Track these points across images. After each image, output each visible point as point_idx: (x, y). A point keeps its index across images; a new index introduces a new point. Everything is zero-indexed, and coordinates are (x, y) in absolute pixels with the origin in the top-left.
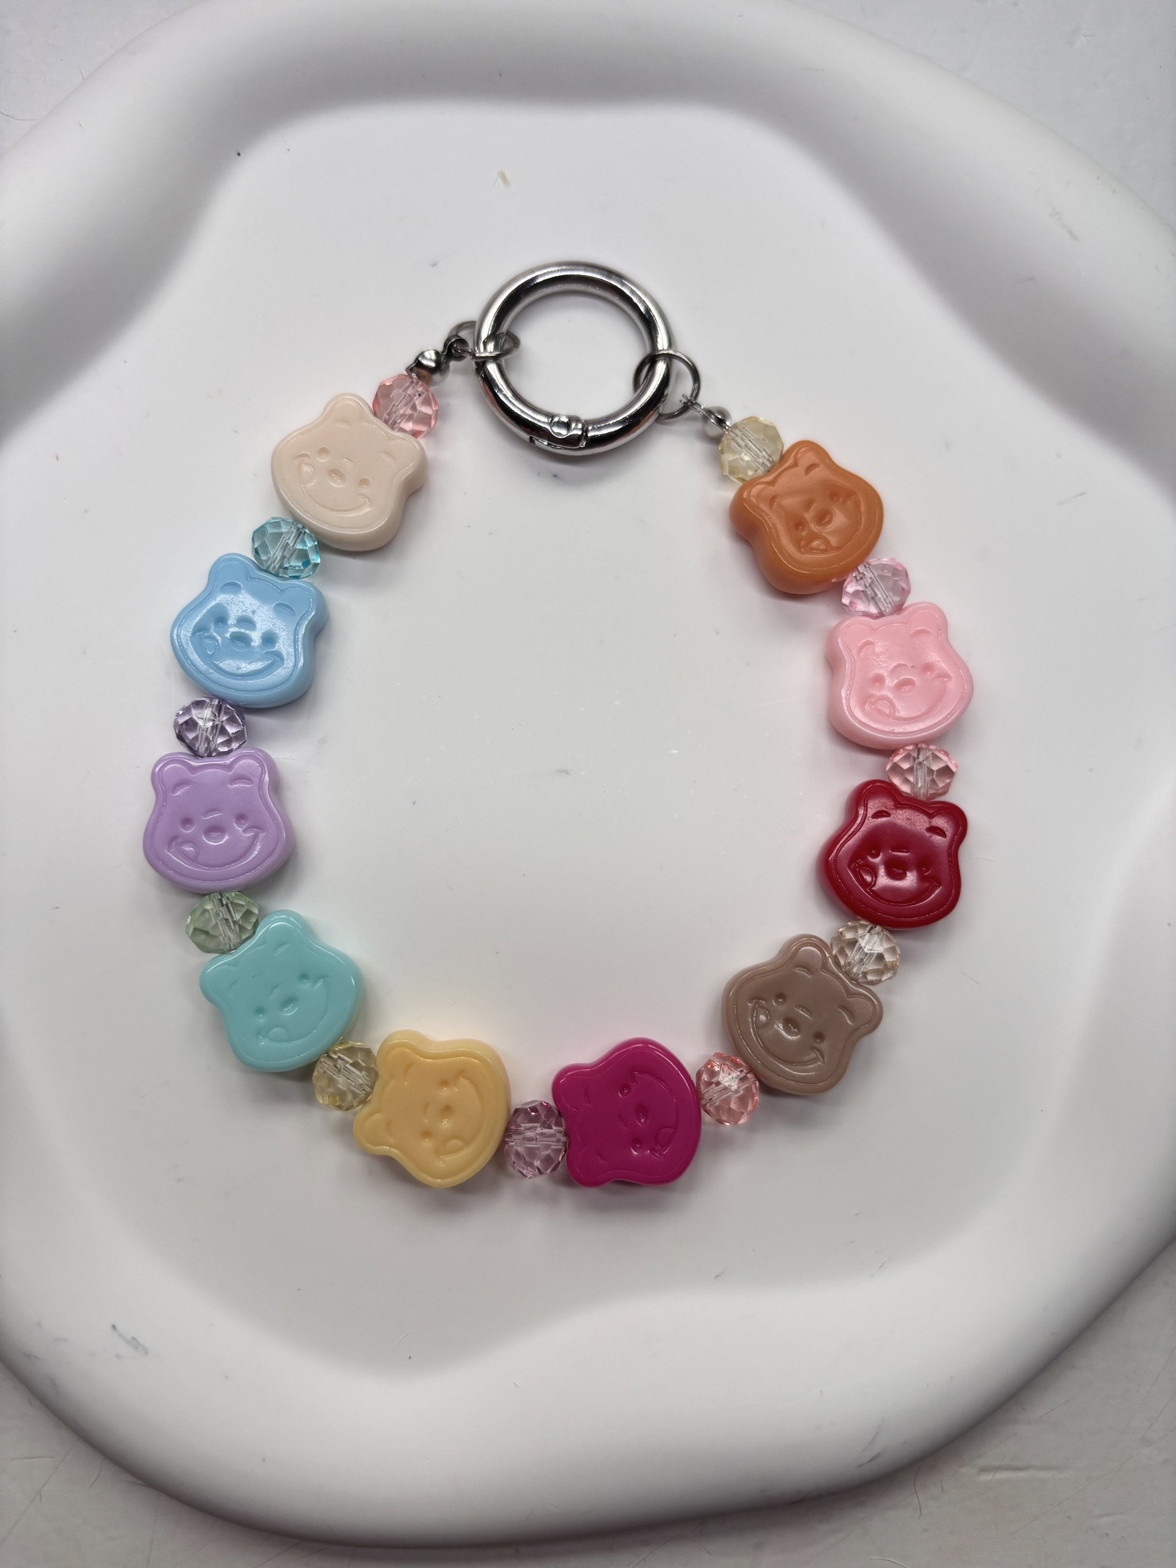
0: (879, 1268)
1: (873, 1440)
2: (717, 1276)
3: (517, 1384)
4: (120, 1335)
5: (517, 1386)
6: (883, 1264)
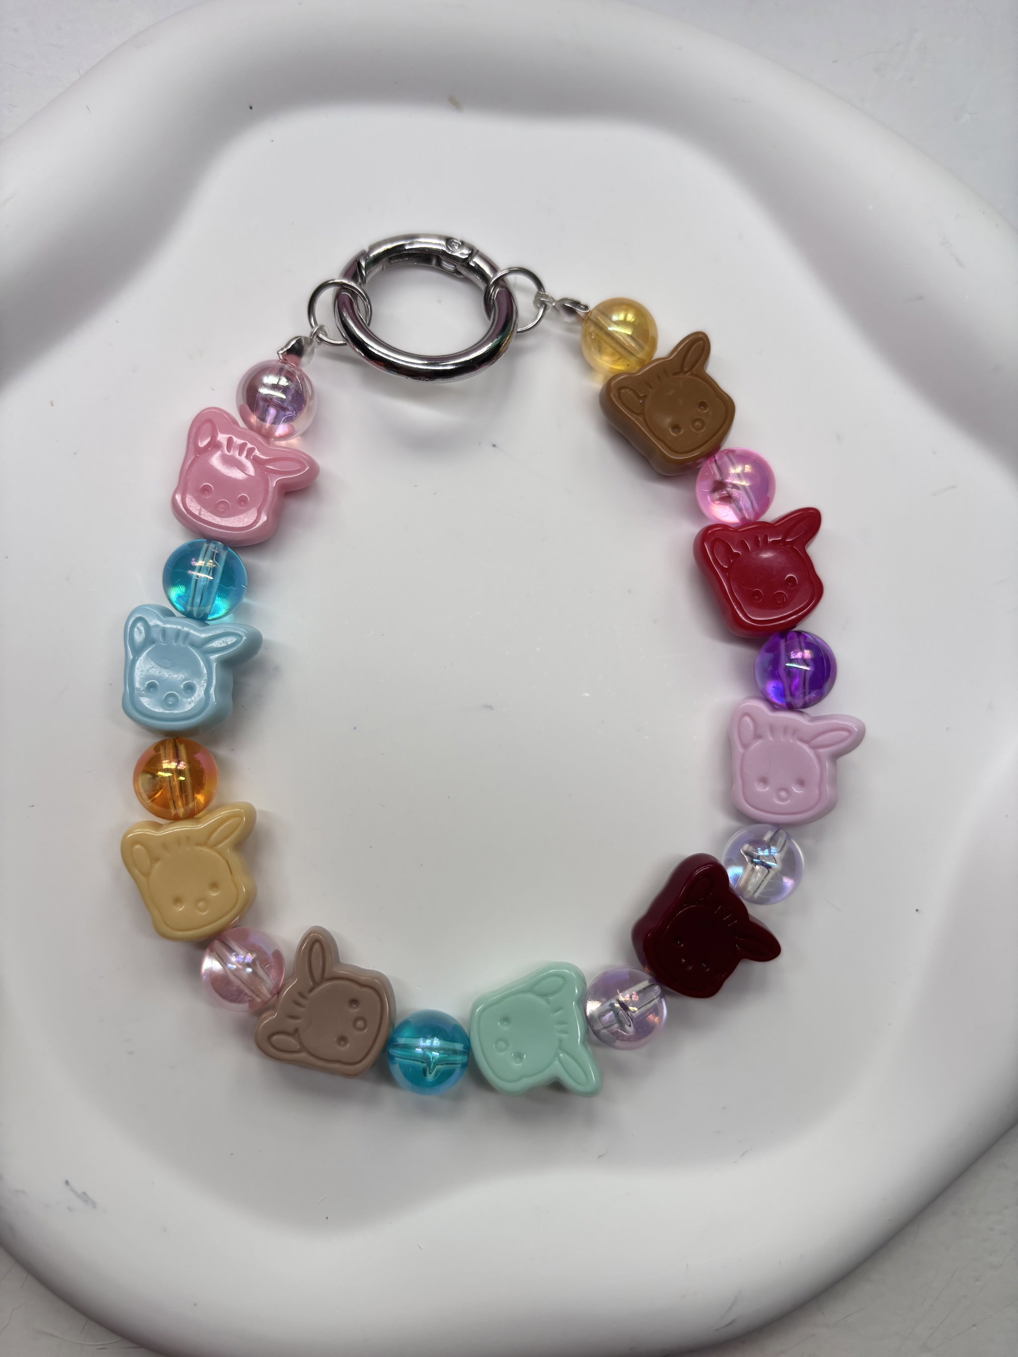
0: (742, 1155)
1: (730, 1308)
2: (600, 1156)
3: (421, 1246)
4: (73, 1190)
6: (745, 1152)
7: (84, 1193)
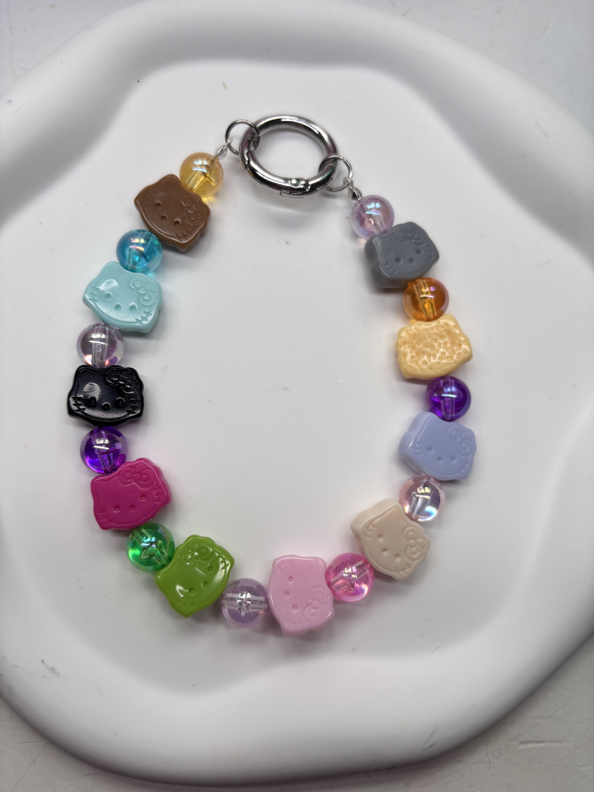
0: (437, 648)
1: (431, 736)
2: (353, 649)
4: (46, 666)
5: (248, 702)
6: (439, 646)
7: (53, 668)
